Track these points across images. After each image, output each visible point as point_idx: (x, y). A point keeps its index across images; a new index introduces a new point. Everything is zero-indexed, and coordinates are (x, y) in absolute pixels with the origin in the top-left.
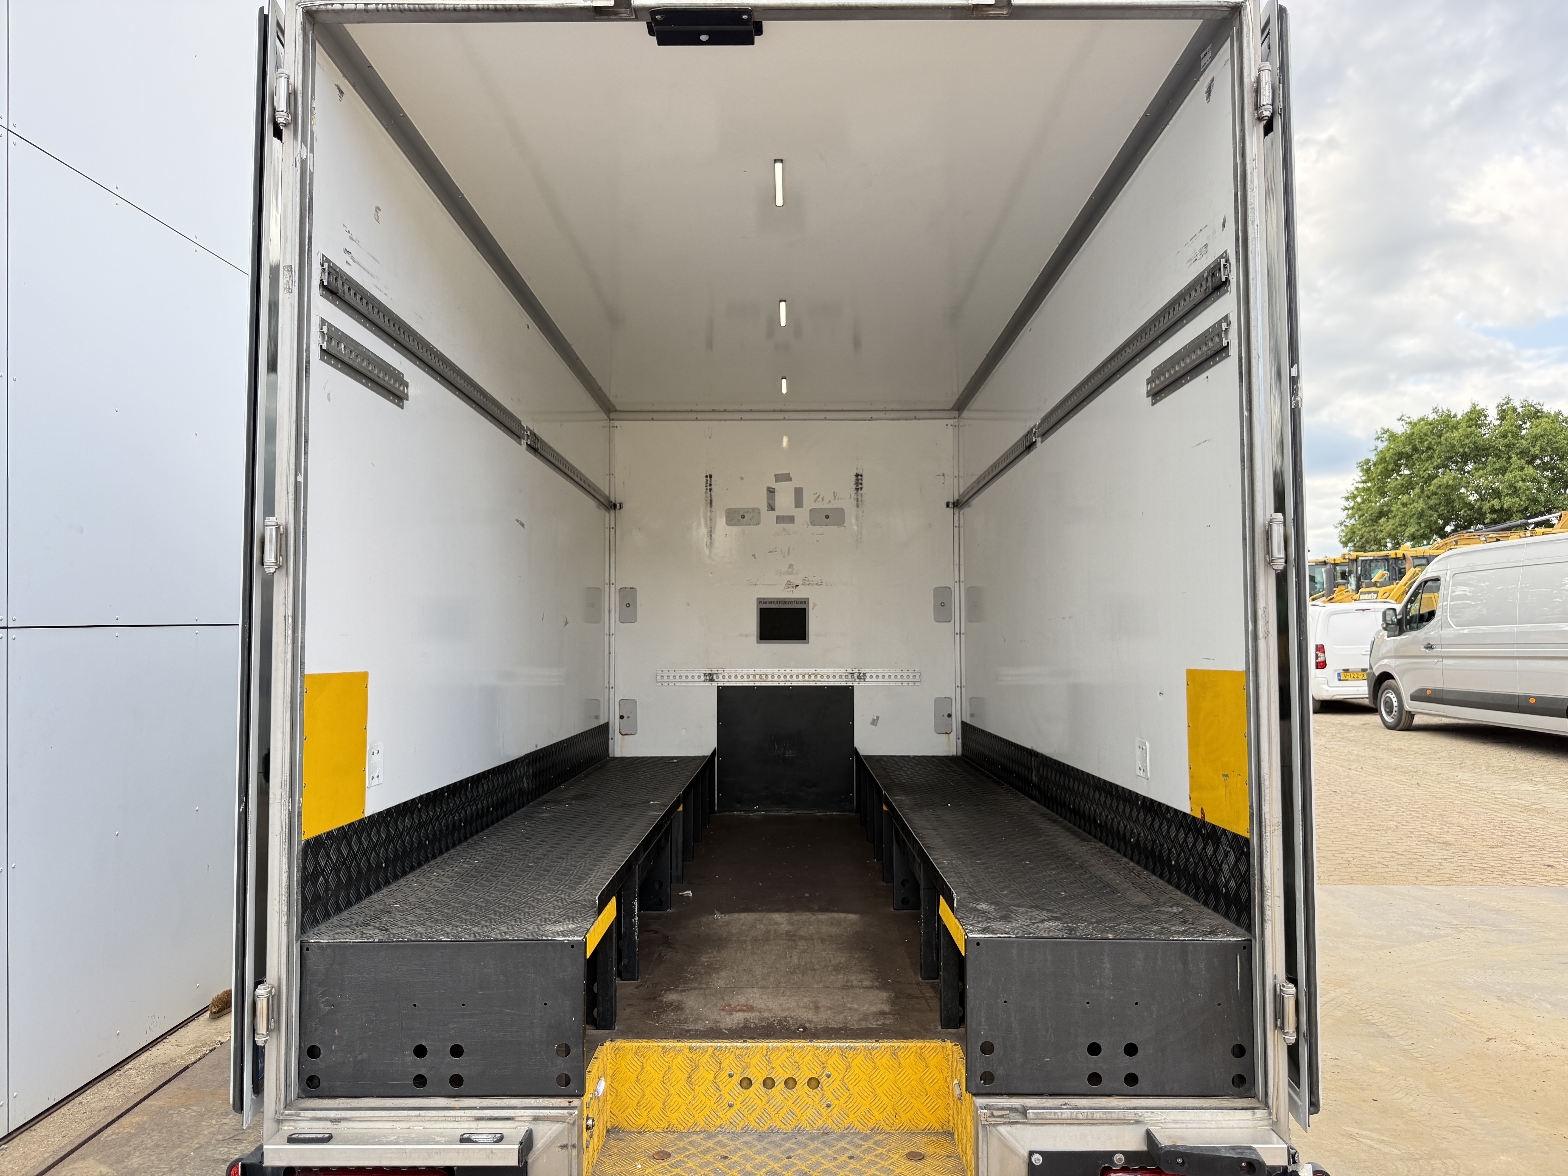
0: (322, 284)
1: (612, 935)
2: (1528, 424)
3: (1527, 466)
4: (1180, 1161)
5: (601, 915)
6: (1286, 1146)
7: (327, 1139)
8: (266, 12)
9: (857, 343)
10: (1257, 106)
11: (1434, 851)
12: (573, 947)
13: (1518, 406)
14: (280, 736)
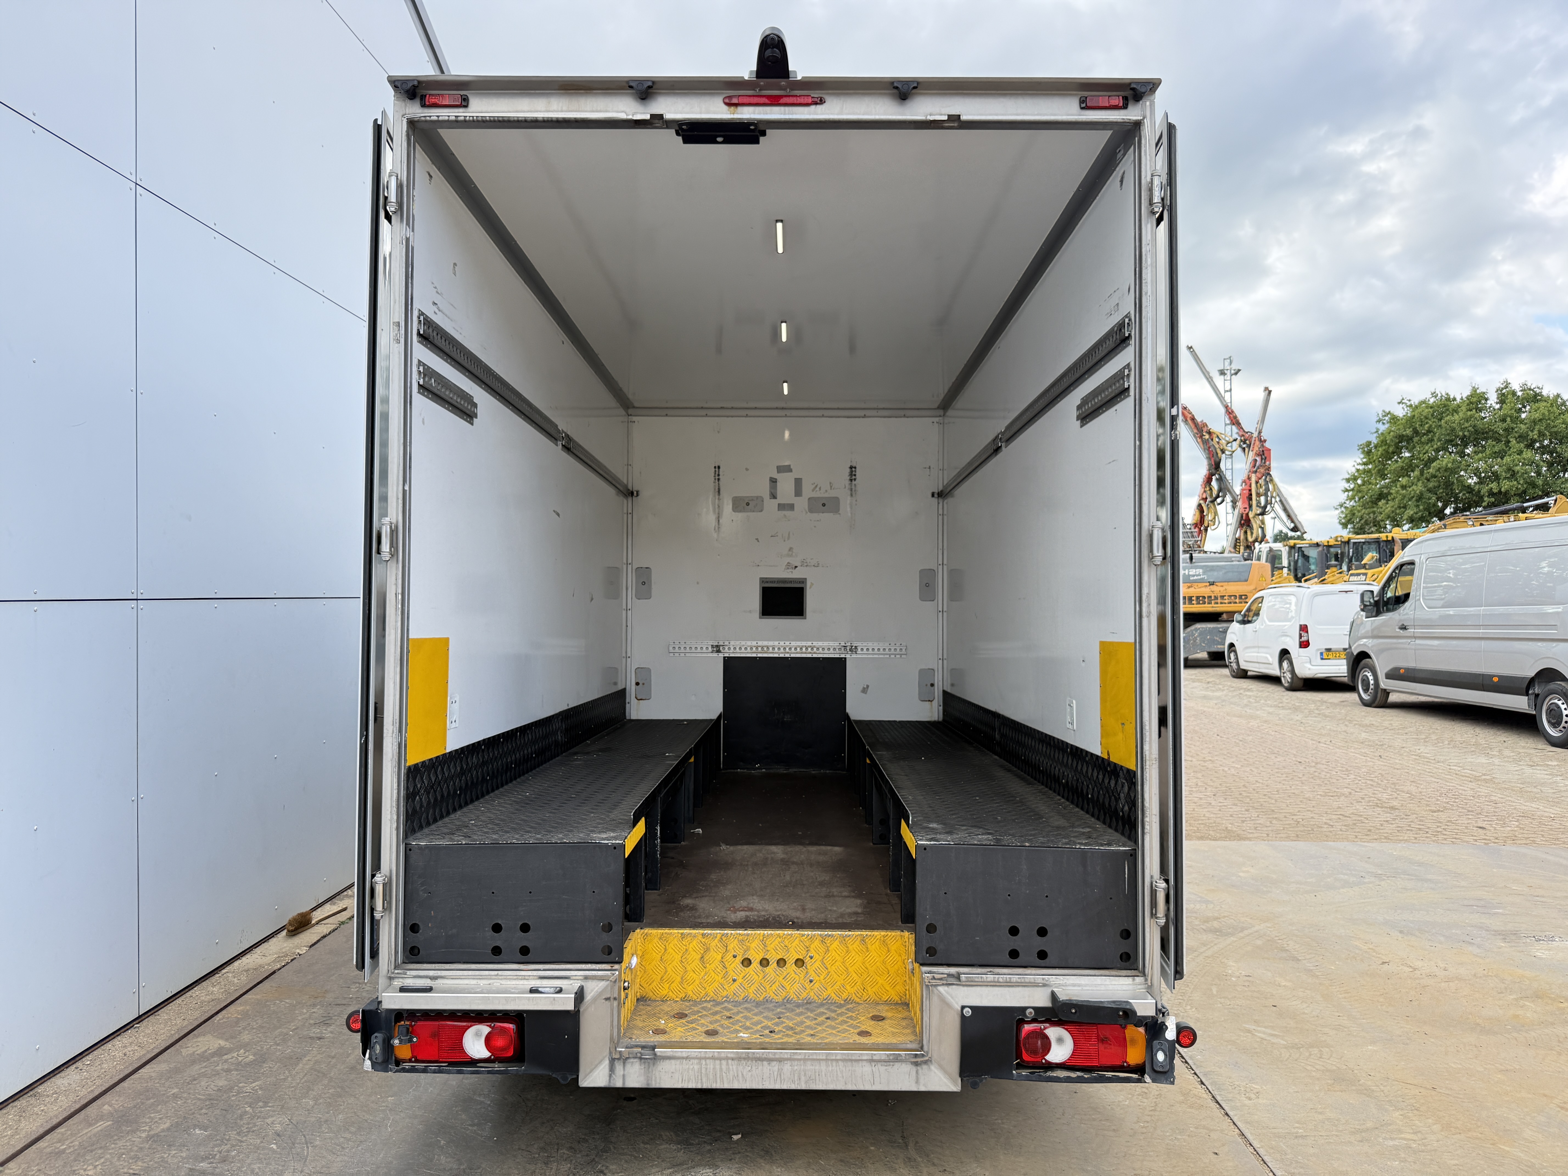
0: (419, 334)
1: (641, 847)
2: (1528, 408)
3: (1525, 450)
4: (1073, 1011)
5: (635, 829)
6: (1154, 1001)
7: (429, 990)
8: (379, 122)
9: (852, 349)
10: (1151, 203)
11: (1379, 814)
12: (615, 848)
13: (1518, 390)
14: (392, 685)
